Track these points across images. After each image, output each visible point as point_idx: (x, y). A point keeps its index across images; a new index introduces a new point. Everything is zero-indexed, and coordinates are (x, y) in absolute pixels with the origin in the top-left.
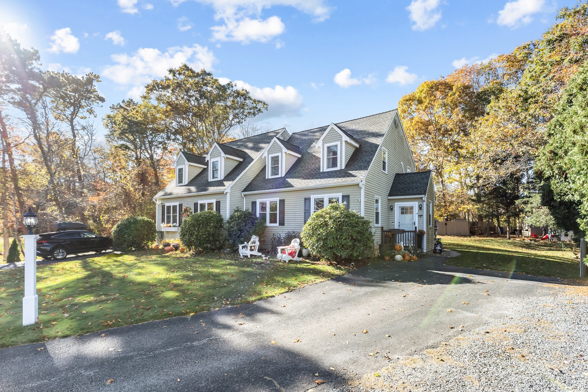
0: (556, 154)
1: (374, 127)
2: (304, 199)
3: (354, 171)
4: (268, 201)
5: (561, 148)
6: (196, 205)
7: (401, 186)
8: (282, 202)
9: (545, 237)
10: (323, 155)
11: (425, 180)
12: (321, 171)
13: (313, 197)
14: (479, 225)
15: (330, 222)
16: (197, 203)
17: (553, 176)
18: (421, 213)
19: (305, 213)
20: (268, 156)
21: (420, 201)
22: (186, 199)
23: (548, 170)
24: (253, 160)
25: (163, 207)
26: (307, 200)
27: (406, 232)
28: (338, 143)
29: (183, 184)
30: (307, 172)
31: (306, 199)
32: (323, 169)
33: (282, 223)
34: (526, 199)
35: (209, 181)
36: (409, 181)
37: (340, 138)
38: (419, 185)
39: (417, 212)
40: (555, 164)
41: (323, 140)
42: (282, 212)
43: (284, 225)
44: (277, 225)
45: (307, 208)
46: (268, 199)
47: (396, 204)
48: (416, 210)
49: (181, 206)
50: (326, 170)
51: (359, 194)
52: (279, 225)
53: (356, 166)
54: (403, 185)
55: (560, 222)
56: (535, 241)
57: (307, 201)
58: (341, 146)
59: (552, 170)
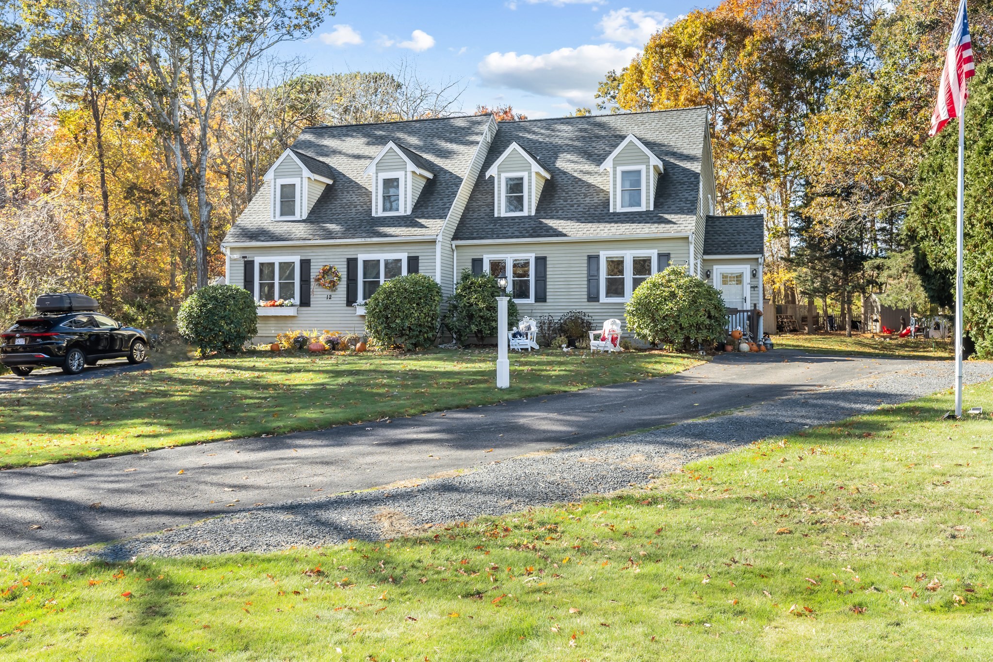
0: (930, 210)
1: (677, 136)
2: (586, 258)
3: (673, 216)
4: (509, 259)
5: (935, 203)
6: (352, 263)
7: (720, 239)
8: (541, 261)
9: (905, 331)
10: (615, 184)
11: (757, 231)
12: (611, 211)
13: (604, 255)
14: (789, 313)
15: (680, 293)
16: (356, 260)
17: (927, 236)
18: (754, 284)
19: (589, 281)
20: (499, 175)
21: (754, 263)
22: (315, 249)
23: (922, 229)
24: (461, 180)
25: (249, 266)
26: (593, 259)
27: (740, 311)
28: (643, 168)
29: (297, 217)
30: (580, 209)
31: (590, 258)
32: (615, 208)
33: (541, 297)
34: (878, 261)
35: (374, 214)
36: (731, 231)
37: (646, 160)
38: (749, 238)
39: (749, 281)
40: (929, 222)
41: (614, 160)
42: (541, 279)
43: (545, 301)
44: (531, 300)
45: (593, 273)
46: (509, 256)
47: (715, 267)
48: (747, 278)
49: (305, 264)
50: (619, 209)
51: (686, 251)
52: (536, 301)
53: (673, 207)
54: (723, 237)
55: (936, 295)
56: (891, 339)
57: (593, 261)
58: (648, 172)
59: (926, 229)
